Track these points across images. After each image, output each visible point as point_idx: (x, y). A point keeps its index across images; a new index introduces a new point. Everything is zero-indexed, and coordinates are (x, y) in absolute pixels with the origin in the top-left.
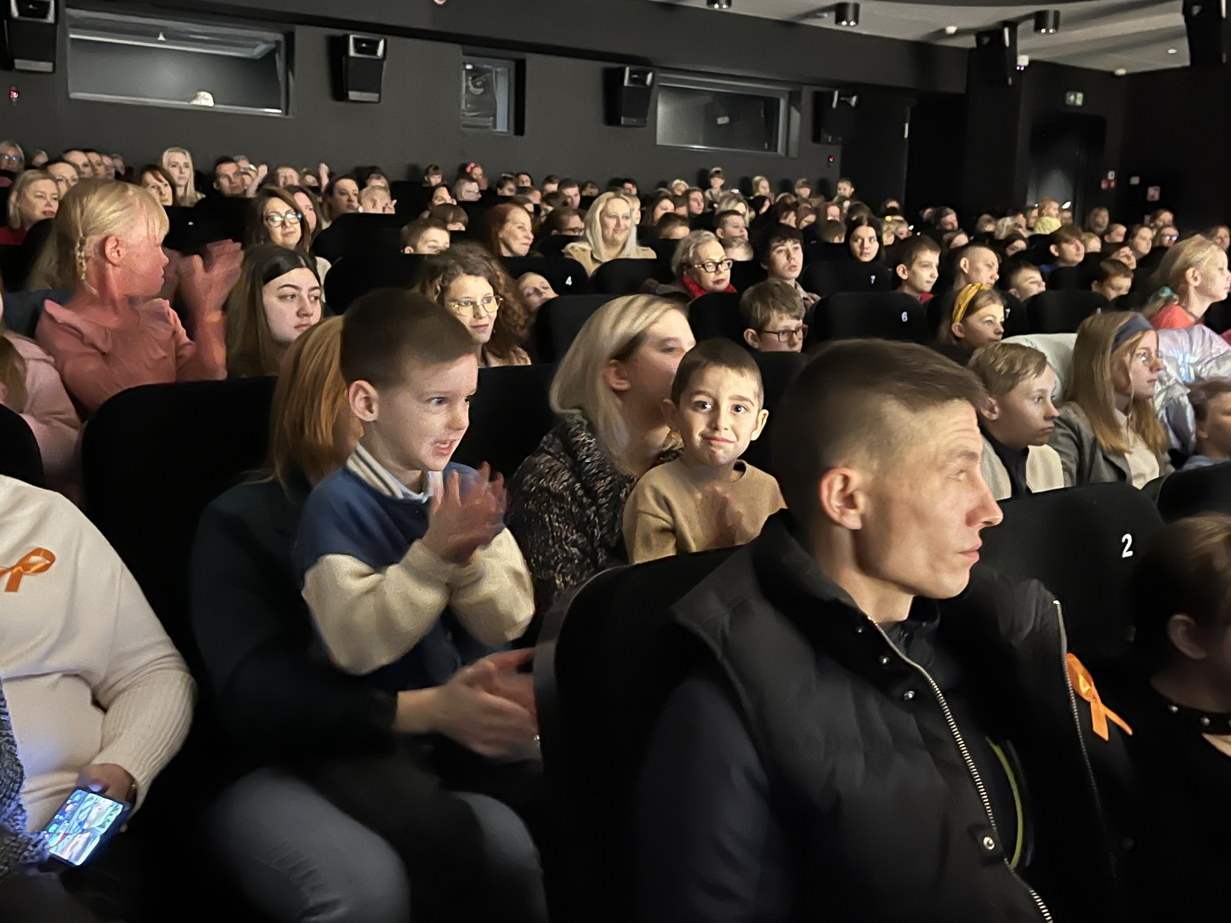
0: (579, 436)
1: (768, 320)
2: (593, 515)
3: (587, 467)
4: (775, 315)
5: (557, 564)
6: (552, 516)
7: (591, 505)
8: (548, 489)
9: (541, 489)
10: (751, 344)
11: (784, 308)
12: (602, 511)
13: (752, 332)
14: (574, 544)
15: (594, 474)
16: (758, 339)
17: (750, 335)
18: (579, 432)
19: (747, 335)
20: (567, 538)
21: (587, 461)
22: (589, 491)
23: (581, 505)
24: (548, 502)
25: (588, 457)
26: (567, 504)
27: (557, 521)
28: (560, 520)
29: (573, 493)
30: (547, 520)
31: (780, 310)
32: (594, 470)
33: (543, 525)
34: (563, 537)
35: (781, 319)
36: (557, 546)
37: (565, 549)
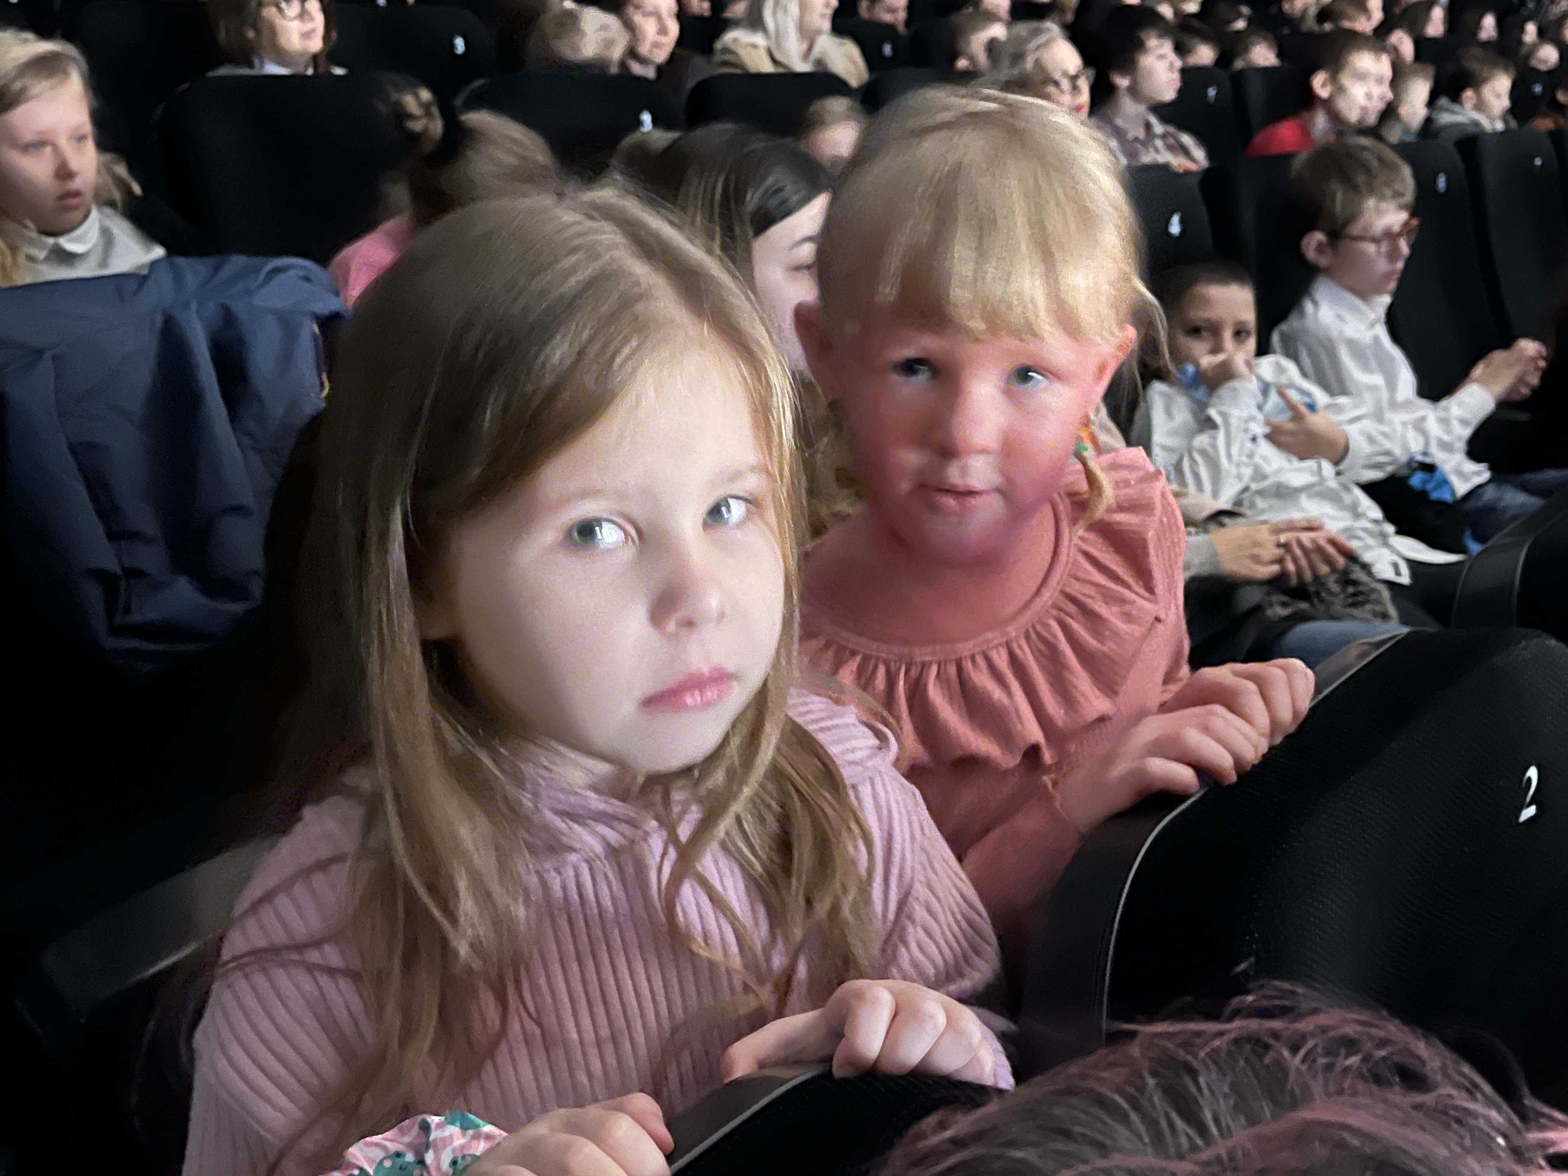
1: (1355, 216)
11: (1387, 191)
13: (1319, 239)
16: (1328, 251)
17: (1314, 243)
19: (1308, 243)
35: (1381, 212)
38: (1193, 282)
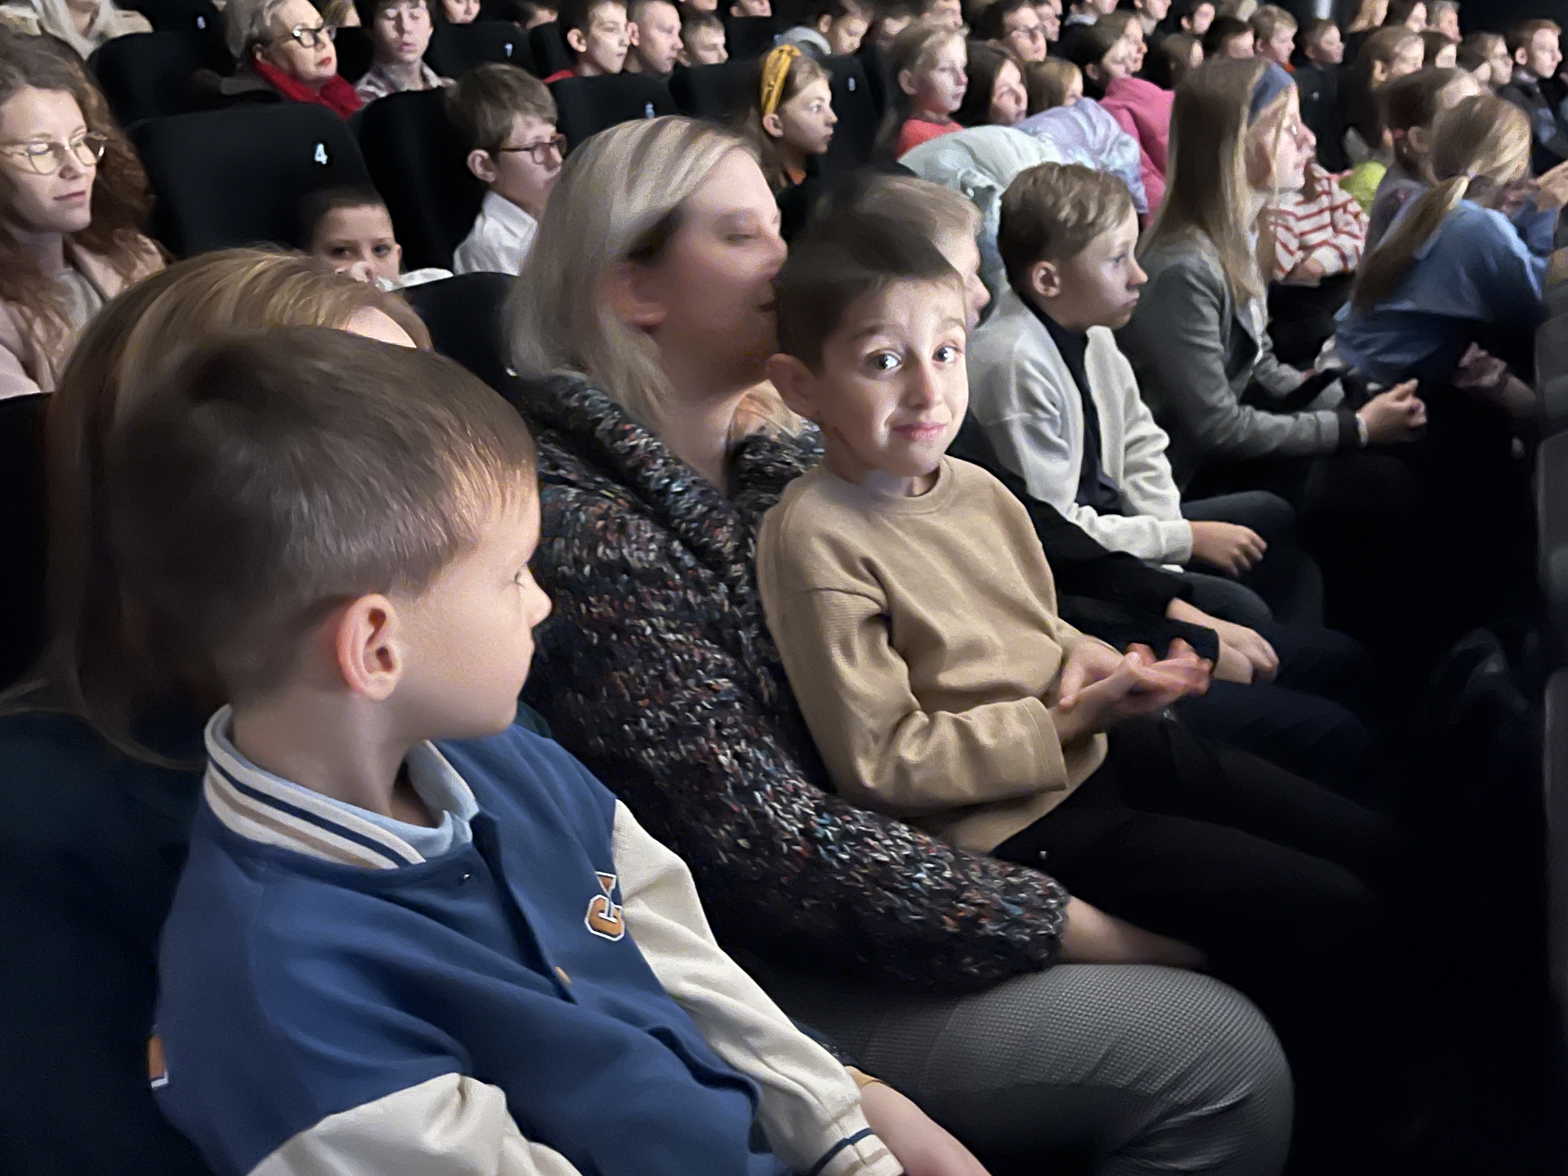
0: (633, 436)
1: (508, 130)
2: (726, 603)
3: (683, 504)
4: (518, 121)
5: (704, 720)
6: (654, 620)
7: (715, 581)
8: (624, 566)
9: (608, 569)
10: (480, 177)
11: (530, 106)
12: (742, 591)
13: (481, 156)
14: (721, 671)
15: (703, 516)
16: (493, 166)
17: (478, 160)
18: (628, 427)
19: (474, 160)
20: (704, 661)
21: (676, 488)
22: (701, 552)
23: (700, 587)
24: (634, 592)
25: (673, 478)
26: (675, 588)
27: (669, 630)
28: (673, 625)
29: (675, 562)
30: (649, 631)
31: (525, 111)
32: (699, 507)
33: (642, 643)
34: (697, 659)
35: (529, 125)
36: (691, 682)
37: (709, 686)
38: (328, 208)
